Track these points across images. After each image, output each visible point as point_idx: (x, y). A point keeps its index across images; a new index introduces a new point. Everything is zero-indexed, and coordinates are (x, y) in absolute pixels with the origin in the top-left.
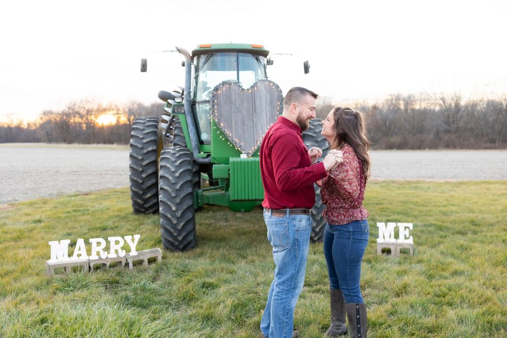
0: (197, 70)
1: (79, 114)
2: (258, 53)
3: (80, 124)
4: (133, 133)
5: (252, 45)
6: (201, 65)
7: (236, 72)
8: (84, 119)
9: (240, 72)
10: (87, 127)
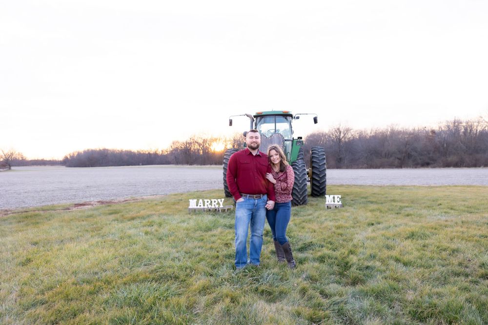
0: (256, 125)
1: (198, 143)
2: (286, 116)
3: (199, 150)
4: (225, 157)
5: (282, 112)
6: (258, 122)
7: (274, 124)
8: (201, 146)
9: (277, 124)
10: (203, 152)
